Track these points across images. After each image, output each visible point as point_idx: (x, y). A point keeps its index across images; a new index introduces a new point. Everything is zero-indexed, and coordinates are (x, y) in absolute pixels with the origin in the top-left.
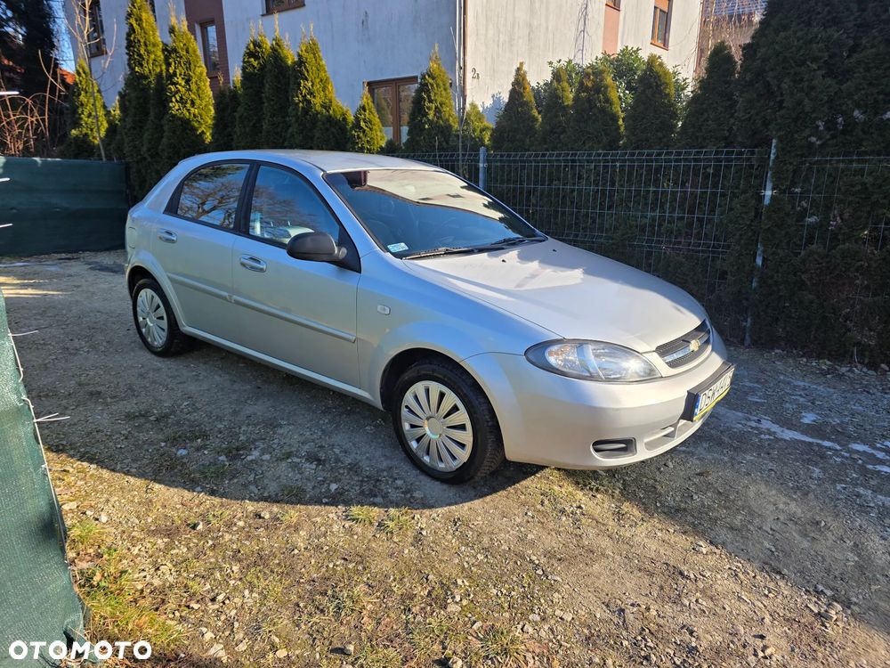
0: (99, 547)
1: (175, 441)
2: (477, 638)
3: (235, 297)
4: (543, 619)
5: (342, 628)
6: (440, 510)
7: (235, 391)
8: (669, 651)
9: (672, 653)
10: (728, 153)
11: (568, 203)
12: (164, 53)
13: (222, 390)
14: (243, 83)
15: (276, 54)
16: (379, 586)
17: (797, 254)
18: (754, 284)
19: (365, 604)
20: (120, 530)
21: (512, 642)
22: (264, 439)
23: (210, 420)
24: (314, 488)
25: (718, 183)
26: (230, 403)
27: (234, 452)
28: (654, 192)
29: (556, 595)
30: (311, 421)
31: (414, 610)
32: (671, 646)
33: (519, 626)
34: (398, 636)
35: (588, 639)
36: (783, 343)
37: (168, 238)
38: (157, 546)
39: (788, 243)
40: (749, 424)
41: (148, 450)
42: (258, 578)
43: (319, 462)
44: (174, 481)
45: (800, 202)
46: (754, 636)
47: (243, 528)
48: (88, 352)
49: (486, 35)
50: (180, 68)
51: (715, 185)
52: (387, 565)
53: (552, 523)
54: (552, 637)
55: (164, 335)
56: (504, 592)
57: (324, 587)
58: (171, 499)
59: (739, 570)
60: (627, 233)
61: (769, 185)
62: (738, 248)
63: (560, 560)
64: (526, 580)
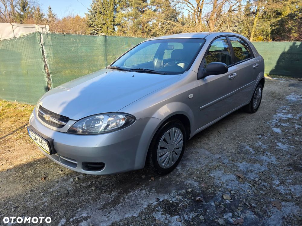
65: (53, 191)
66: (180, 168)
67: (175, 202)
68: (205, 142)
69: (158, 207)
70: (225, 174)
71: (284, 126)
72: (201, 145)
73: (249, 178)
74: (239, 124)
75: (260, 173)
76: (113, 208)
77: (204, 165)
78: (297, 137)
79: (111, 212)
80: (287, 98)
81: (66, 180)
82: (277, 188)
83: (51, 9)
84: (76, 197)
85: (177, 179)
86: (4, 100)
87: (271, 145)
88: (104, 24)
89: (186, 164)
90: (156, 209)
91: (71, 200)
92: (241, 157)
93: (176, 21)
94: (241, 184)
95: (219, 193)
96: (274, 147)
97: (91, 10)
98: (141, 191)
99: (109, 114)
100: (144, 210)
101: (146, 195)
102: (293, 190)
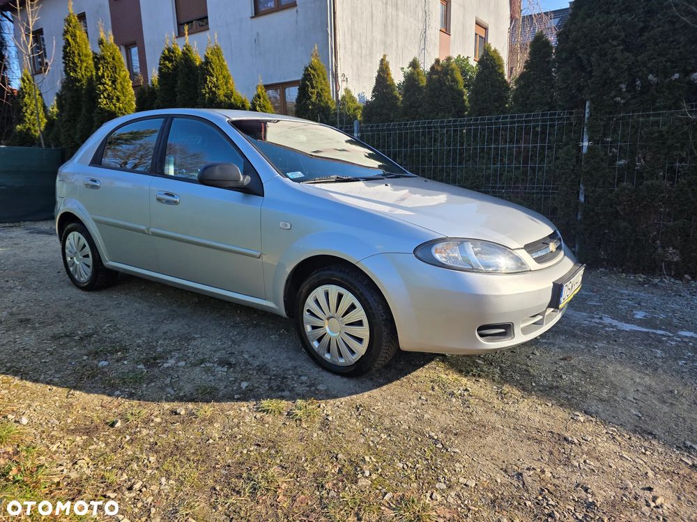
0: (18, 446)
1: (96, 355)
2: (390, 507)
3: (152, 229)
4: (449, 487)
5: (259, 507)
6: (342, 399)
7: (153, 314)
8: (570, 507)
9: (573, 509)
10: (551, 115)
11: (427, 161)
12: (94, 61)
13: (142, 314)
14: (159, 81)
15: (186, 56)
16: (292, 467)
17: (611, 192)
18: (579, 217)
19: (280, 483)
20: (39, 431)
21: (424, 509)
22: (179, 350)
23: (130, 337)
24: (225, 387)
25: (545, 138)
26: (149, 323)
27: (152, 361)
28: (495, 148)
29: (457, 465)
30: (221, 334)
31: (327, 486)
32: (570, 503)
33: (428, 495)
34: (313, 511)
35: (493, 502)
36: (605, 263)
37: (93, 185)
38: (76, 443)
39: (604, 183)
40: (593, 320)
41: (71, 363)
42: (175, 466)
43: (230, 365)
44: (94, 387)
45: (611, 149)
46: (643, 489)
47: (160, 423)
48: (21, 290)
49: (352, 48)
50: (108, 72)
51: (543, 140)
52: (298, 448)
53: (444, 404)
54: (459, 502)
55: (89, 271)
56: (410, 465)
57: (239, 471)
58: (90, 403)
59: (615, 434)
60: (475, 182)
61: (586, 137)
62: (565, 188)
63: (456, 435)
64: (428, 453)
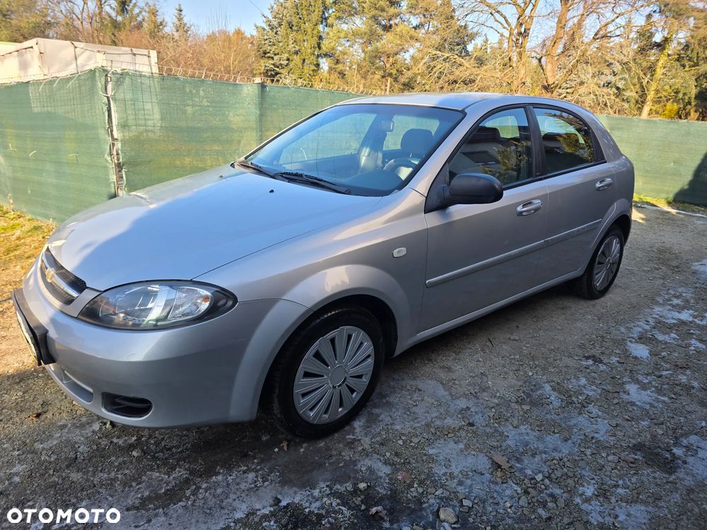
65: (43, 449)
66: (361, 424)
67: (316, 511)
68: (445, 363)
69: (270, 521)
70: (466, 453)
71: (661, 342)
72: (435, 370)
73: (521, 470)
74: (546, 326)
75: (555, 461)
76: (161, 510)
77: (423, 423)
78: (685, 375)
79: (153, 521)
80: (695, 266)
81: (82, 426)
82: (585, 507)
83: (181, 11)
84: (88, 472)
85: (343, 454)
86: (29, 216)
87: (609, 388)
88: (296, 53)
89: (379, 416)
90: (264, 524)
91: (75, 476)
92: (521, 413)
93: (463, 54)
94: (496, 483)
95: (432, 501)
96: (616, 395)
97: (271, 18)
98: (246, 475)
99: (173, 283)
100: (232, 524)
101: (253, 486)
102: (622, 517)
